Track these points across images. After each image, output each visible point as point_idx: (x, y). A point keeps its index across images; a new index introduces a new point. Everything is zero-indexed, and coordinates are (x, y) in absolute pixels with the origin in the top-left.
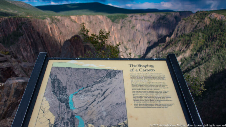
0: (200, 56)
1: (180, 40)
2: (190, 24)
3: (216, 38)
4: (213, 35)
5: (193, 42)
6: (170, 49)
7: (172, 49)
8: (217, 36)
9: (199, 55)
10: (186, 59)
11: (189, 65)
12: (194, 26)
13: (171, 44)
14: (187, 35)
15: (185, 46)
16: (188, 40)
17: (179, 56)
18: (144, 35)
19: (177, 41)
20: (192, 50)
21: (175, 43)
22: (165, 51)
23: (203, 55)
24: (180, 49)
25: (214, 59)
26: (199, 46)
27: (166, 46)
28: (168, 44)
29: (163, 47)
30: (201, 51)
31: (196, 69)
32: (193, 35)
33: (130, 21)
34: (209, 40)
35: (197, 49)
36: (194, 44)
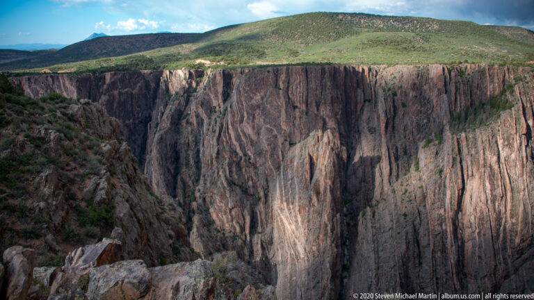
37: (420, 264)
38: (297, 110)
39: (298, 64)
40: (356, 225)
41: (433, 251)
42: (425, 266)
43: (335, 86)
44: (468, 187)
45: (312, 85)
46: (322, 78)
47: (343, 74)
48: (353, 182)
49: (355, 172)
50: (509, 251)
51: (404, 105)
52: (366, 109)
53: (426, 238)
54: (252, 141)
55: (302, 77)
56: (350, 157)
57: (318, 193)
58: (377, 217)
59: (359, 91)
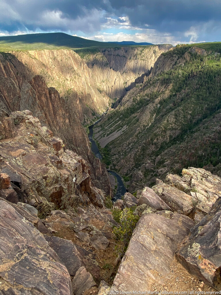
0: (179, 97)
1: (159, 80)
2: (170, 60)
3: (197, 75)
4: (194, 73)
5: (173, 81)
6: (148, 90)
7: (150, 90)
8: (197, 73)
9: (178, 95)
10: (164, 101)
11: (168, 107)
12: (174, 63)
13: (149, 84)
14: (167, 74)
15: (164, 86)
16: (167, 79)
17: (157, 98)
18: (120, 74)
19: (156, 80)
20: (171, 91)
21: (154, 83)
22: (143, 92)
23: (183, 95)
24: (159, 90)
25: (193, 99)
27: (144, 87)
28: (146, 84)
29: (141, 88)
30: (180, 91)
31: (175, 112)
32: (172, 73)
34: (189, 78)
35: (177, 89)
36: (173, 83)
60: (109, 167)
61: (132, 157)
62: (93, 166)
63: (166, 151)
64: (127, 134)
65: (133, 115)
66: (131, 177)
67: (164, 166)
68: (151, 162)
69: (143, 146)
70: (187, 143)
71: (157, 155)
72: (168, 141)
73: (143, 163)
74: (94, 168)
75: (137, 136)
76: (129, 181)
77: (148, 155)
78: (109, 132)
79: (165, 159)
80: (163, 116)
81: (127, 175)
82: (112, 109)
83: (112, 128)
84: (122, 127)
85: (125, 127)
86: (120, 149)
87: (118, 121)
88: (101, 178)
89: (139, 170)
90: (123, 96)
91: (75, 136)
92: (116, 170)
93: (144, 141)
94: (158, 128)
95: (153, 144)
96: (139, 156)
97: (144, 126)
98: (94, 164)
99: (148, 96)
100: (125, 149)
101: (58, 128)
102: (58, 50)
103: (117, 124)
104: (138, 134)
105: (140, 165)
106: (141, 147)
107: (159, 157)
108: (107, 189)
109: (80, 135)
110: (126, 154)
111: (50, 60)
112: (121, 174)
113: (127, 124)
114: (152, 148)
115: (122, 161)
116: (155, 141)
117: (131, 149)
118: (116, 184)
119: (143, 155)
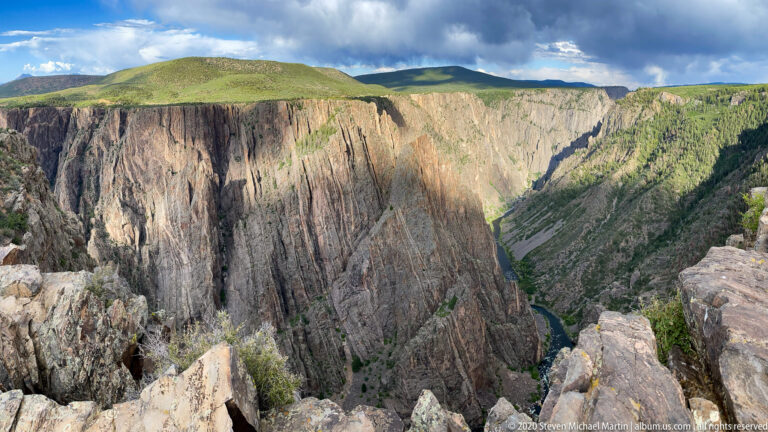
1: (615, 142)
3: (676, 135)
4: (671, 131)
5: (639, 144)
6: (598, 159)
7: (602, 160)
8: (676, 131)
10: (630, 177)
11: (637, 186)
12: (637, 116)
13: (598, 150)
14: (627, 133)
15: (625, 153)
16: (629, 142)
17: (616, 172)
18: (545, 133)
20: (638, 160)
21: (607, 147)
23: (660, 166)
24: (617, 159)
26: (649, 151)
27: (590, 154)
28: (592, 150)
29: (583, 155)
30: (654, 159)
33: (518, 105)
34: (664, 139)
35: (648, 156)
37: (286, 258)
38: (178, 145)
39: (177, 105)
40: (231, 235)
41: (296, 247)
42: (290, 259)
43: (207, 123)
44: (314, 196)
45: (189, 123)
46: (196, 117)
47: (212, 112)
48: (225, 202)
49: (226, 194)
50: (349, 236)
51: (261, 137)
52: (231, 142)
53: (288, 239)
54: (142, 171)
55: (181, 116)
56: (221, 182)
57: (197, 213)
58: (248, 227)
59: (226, 126)
60: (533, 297)
61: (579, 277)
62: (503, 296)
63: (648, 261)
64: (563, 235)
65: (574, 202)
66: (580, 315)
67: (650, 289)
68: (622, 284)
69: (600, 256)
70: (686, 241)
71: (631, 270)
72: (647, 242)
73: (604, 288)
74: (505, 301)
75: (585, 238)
76: (574, 323)
77: (612, 271)
78: (530, 232)
79: (649, 275)
80: (631, 201)
81: (570, 312)
82: (535, 191)
83: (536, 225)
84: (554, 222)
85: (560, 224)
86: (552, 263)
87: (547, 212)
88: (519, 321)
89: (597, 300)
90: (554, 170)
91: (472, 238)
92: (547, 303)
93: (601, 247)
94: (624, 221)
95: (618, 251)
96: (594, 275)
97: (598, 220)
98: (506, 291)
99: (599, 169)
100: (563, 262)
101: (445, 222)
102: (452, 92)
103: (545, 217)
104: (586, 235)
105: (597, 292)
106: (595, 257)
107: (637, 272)
108: (531, 341)
109: (483, 236)
110: (564, 272)
111: (440, 109)
112: (556, 311)
113: (564, 218)
114: (619, 258)
115: (558, 285)
116: (623, 244)
117: (575, 263)
118: (548, 332)
119: (601, 271)
